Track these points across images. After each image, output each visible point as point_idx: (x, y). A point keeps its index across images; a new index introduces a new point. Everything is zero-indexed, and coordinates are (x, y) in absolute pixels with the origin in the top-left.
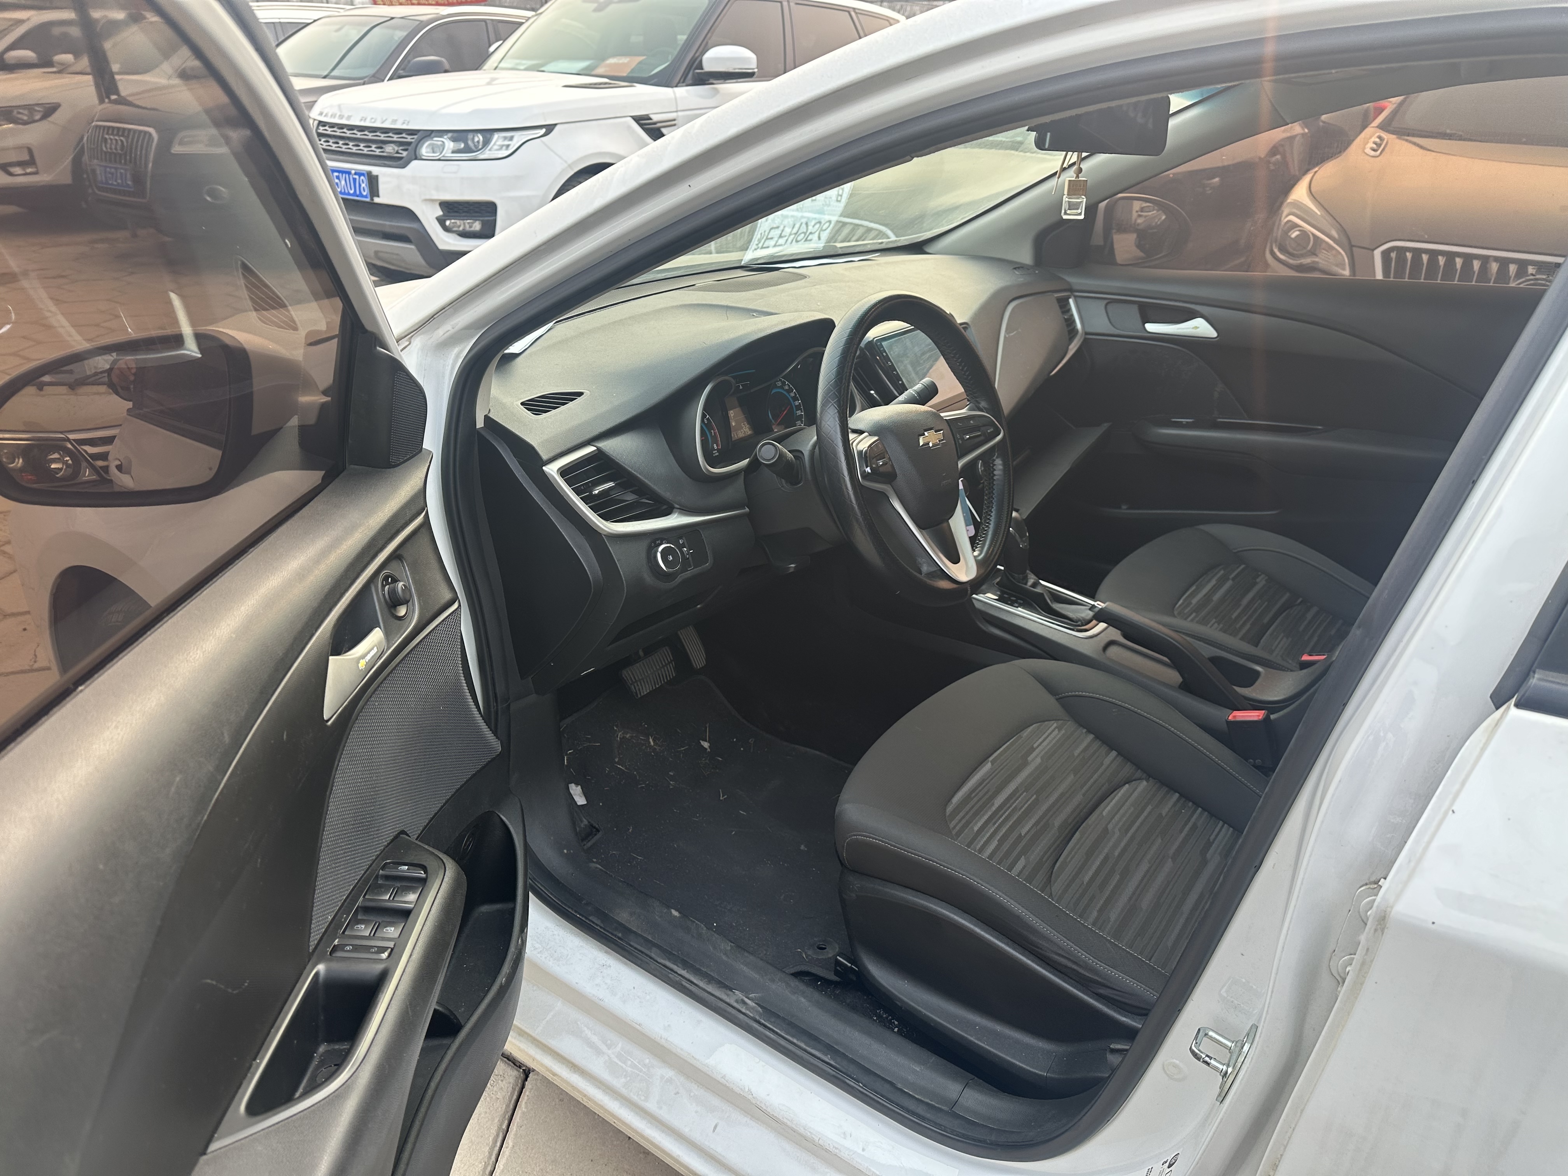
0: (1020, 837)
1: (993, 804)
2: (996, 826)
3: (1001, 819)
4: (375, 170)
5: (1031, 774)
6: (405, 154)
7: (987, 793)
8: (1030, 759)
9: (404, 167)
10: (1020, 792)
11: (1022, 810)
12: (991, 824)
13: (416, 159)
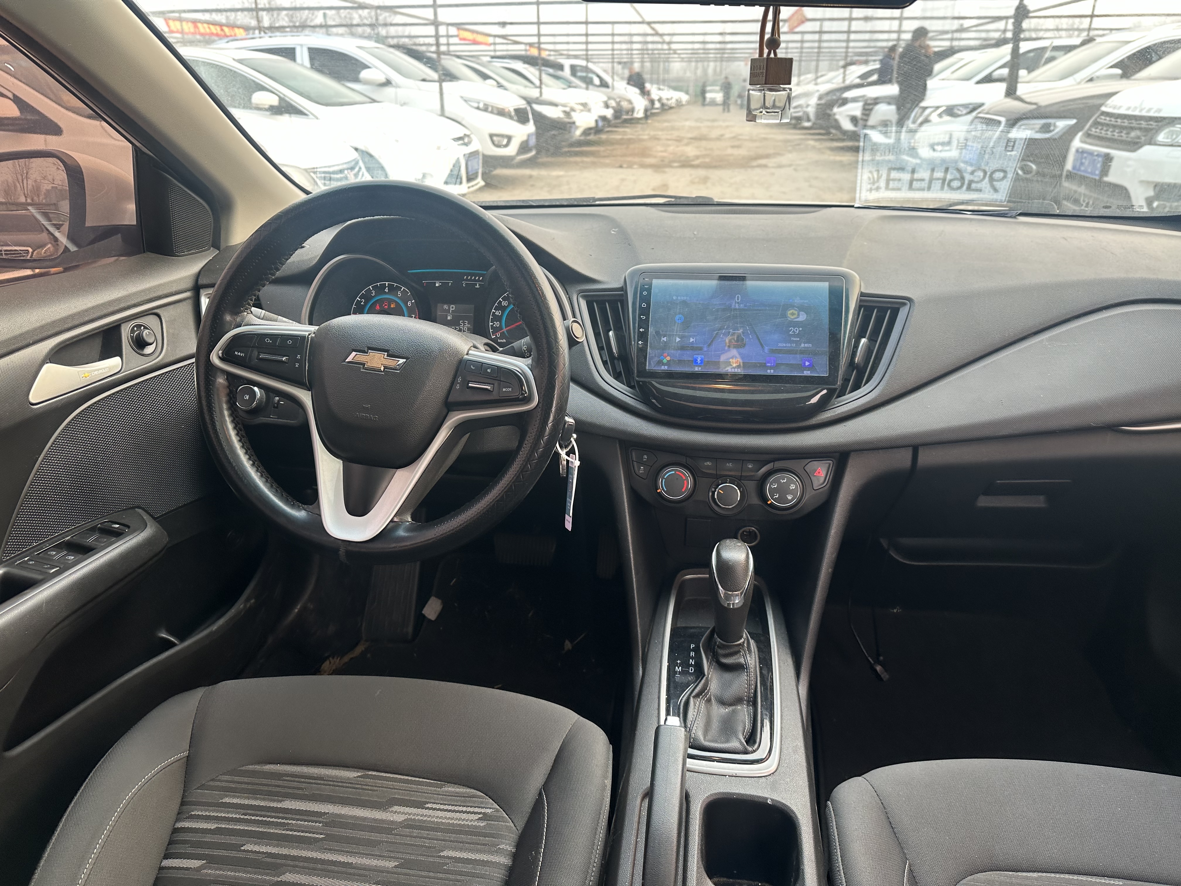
0: (237, 847)
1: (281, 801)
2: (242, 817)
3: (261, 819)
4: (1113, 152)
5: (365, 819)
6: (1143, 138)
7: (299, 789)
8: (396, 808)
9: (1134, 151)
10: (321, 819)
11: (288, 832)
12: (243, 811)
13: (1150, 144)
